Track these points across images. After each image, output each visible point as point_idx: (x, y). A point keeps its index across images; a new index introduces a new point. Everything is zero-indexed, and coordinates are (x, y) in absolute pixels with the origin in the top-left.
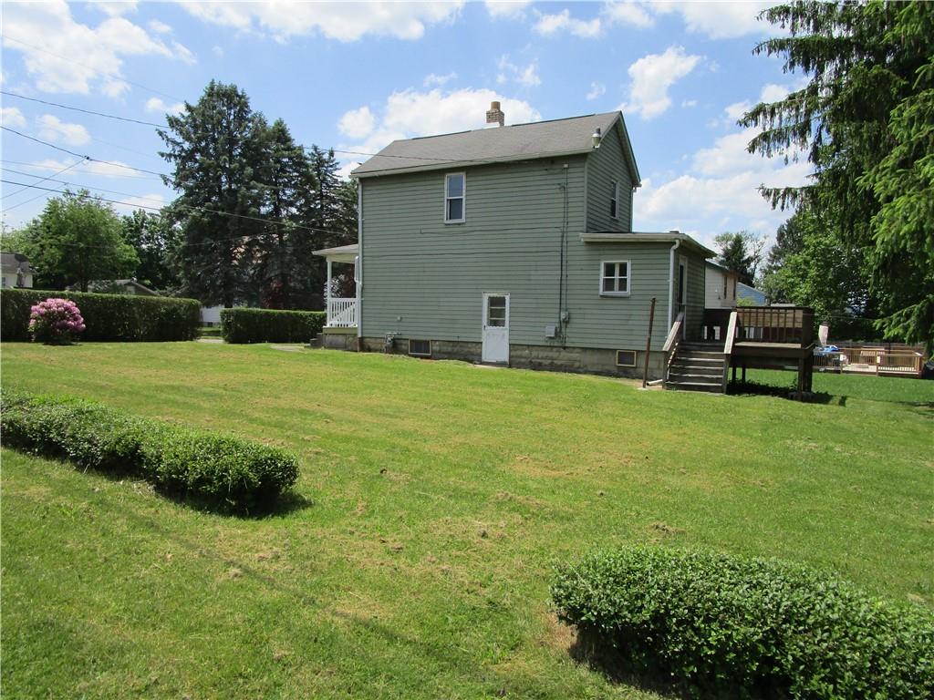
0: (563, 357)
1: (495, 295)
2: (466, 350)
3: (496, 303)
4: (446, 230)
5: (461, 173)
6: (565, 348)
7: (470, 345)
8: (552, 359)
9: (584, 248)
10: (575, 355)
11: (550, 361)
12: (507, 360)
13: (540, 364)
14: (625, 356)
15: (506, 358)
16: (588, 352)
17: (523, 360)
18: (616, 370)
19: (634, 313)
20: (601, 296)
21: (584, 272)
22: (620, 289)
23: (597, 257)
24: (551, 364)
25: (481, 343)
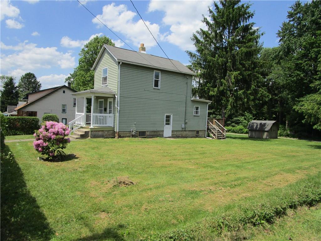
0: (184, 133)
1: (168, 115)
2: (158, 133)
3: (168, 117)
4: (154, 90)
5: (159, 71)
6: (185, 131)
7: (160, 132)
8: (182, 134)
9: (191, 102)
10: (187, 133)
11: (181, 135)
12: (171, 136)
13: (179, 136)
14: (198, 132)
15: (171, 135)
16: (190, 132)
17: (175, 135)
18: (195, 136)
19: (200, 120)
20: (194, 116)
21: (190, 109)
22: (196, 114)
23: (193, 105)
24: (182, 136)
25: (163, 131)
